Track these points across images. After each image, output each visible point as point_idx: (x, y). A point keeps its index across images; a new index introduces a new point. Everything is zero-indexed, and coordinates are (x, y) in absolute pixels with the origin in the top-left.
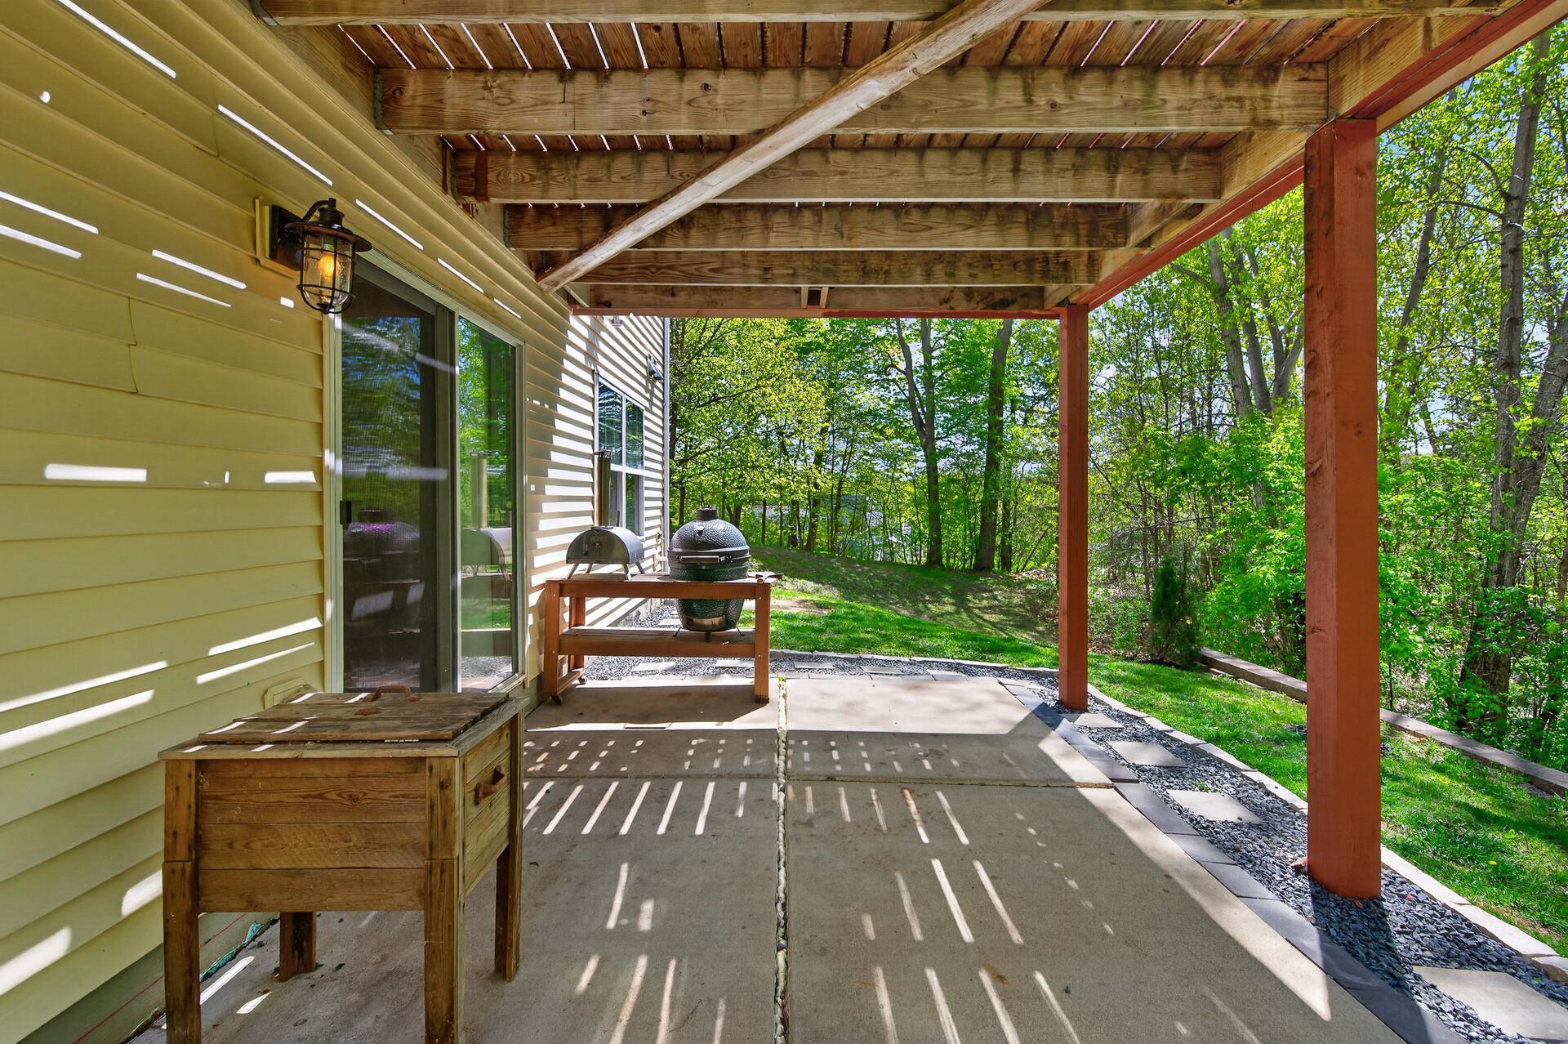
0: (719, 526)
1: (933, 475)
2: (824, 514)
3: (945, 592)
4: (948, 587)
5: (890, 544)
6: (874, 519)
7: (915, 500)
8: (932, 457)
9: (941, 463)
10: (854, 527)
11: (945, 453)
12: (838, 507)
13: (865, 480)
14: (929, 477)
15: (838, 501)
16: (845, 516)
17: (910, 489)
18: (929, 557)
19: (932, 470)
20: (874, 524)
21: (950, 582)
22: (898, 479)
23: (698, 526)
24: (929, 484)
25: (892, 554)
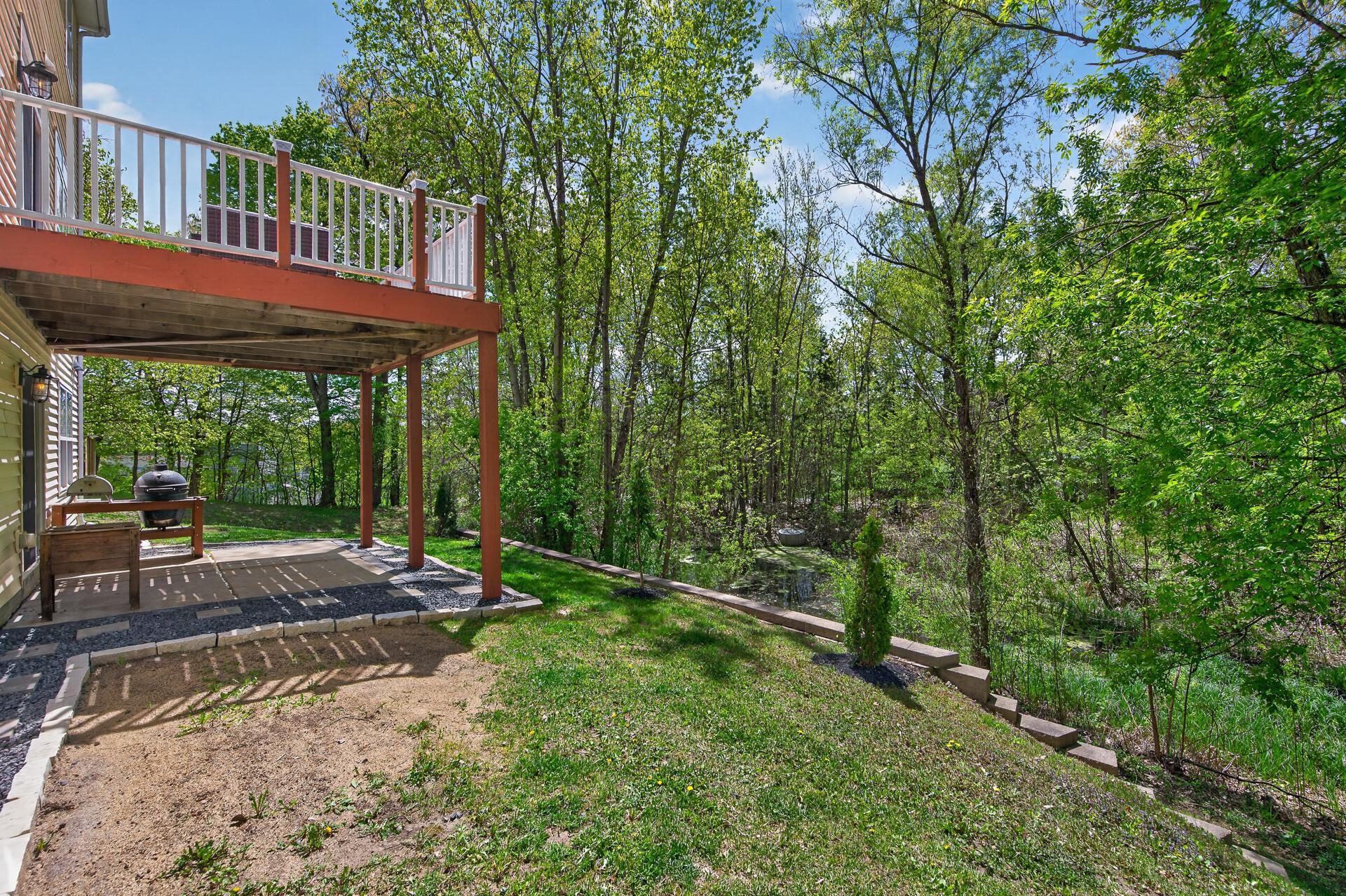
0: (168, 474)
1: (326, 429)
2: (209, 463)
3: (336, 525)
4: (339, 521)
5: (285, 490)
6: (268, 467)
7: (309, 449)
8: (325, 413)
9: (335, 418)
10: (244, 475)
11: (338, 410)
12: (227, 457)
13: (258, 431)
14: (322, 430)
15: (225, 451)
16: (235, 465)
17: (305, 440)
18: (323, 498)
19: (325, 424)
20: (267, 471)
21: (339, 517)
22: (292, 431)
23: (156, 474)
24: (323, 436)
25: (286, 498)
